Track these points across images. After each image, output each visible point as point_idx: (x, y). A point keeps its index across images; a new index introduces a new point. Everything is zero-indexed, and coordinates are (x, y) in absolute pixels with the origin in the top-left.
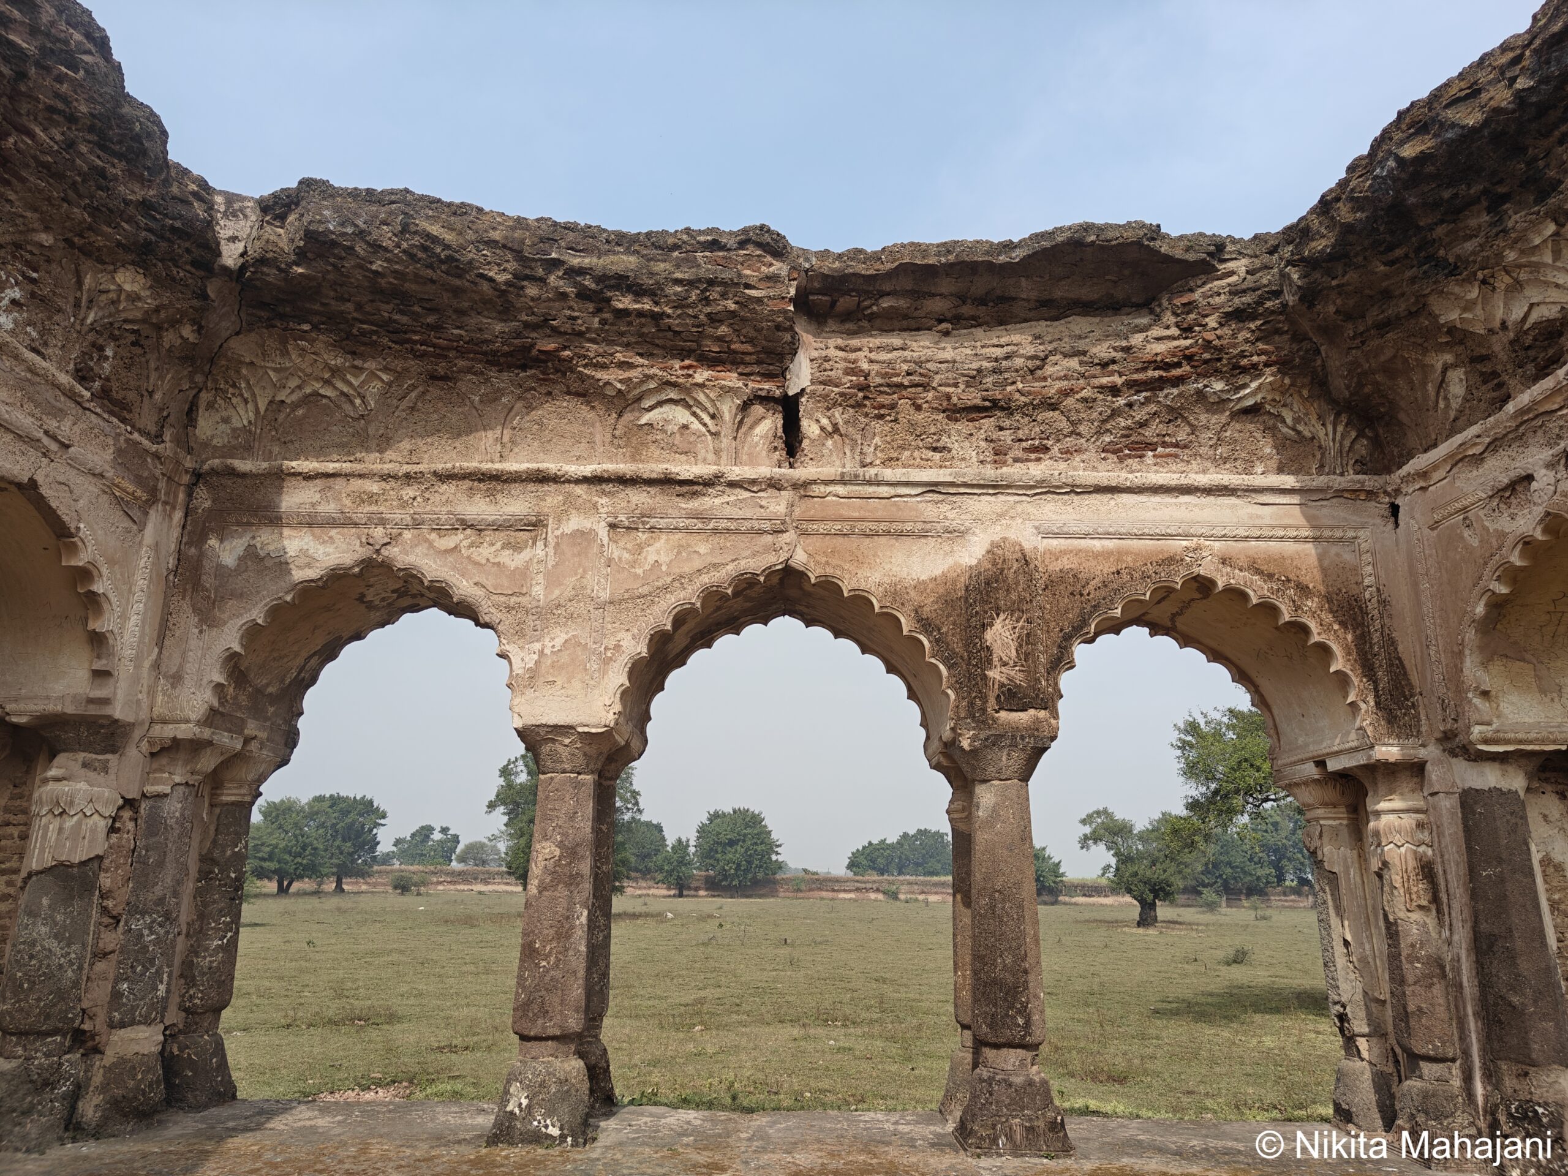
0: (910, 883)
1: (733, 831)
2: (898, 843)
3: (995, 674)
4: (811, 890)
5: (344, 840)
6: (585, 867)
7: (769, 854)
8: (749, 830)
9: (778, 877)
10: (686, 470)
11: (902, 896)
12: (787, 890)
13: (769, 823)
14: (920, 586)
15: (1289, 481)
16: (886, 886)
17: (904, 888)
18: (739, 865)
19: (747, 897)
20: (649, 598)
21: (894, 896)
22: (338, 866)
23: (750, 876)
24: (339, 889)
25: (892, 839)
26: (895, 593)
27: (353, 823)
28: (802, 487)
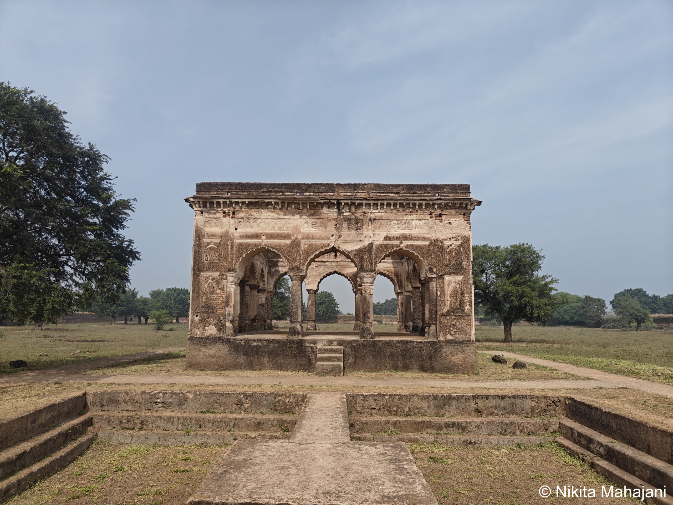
0: (387, 318)
1: (321, 299)
2: (384, 303)
3: (358, 283)
4: (350, 320)
5: (179, 304)
6: (314, 304)
7: (335, 308)
8: (327, 299)
9: (338, 316)
10: (324, 260)
11: (384, 323)
12: (342, 321)
13: (335, 296)
14: (350, 273)
15: (391, 261)
16: (378, 319)
17: (384, 319)
18: (324, 312)
19: (327, 323)
20: (320, 275)
21: (381, 322)
22: (178, 313)
23: (328, 315)
24: (177, 321)
25: (382, 302)
26: (347, 274)
27: (182, 297)
28: (337, 262)
